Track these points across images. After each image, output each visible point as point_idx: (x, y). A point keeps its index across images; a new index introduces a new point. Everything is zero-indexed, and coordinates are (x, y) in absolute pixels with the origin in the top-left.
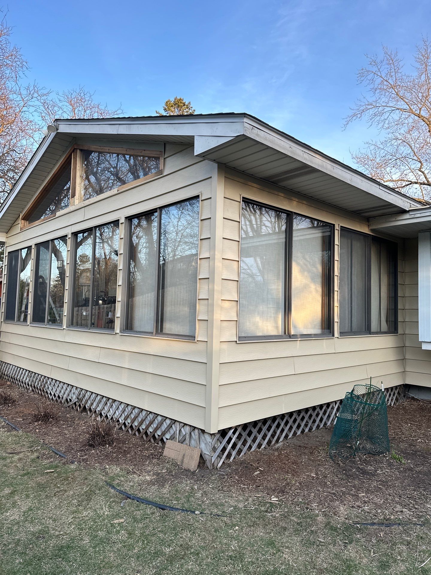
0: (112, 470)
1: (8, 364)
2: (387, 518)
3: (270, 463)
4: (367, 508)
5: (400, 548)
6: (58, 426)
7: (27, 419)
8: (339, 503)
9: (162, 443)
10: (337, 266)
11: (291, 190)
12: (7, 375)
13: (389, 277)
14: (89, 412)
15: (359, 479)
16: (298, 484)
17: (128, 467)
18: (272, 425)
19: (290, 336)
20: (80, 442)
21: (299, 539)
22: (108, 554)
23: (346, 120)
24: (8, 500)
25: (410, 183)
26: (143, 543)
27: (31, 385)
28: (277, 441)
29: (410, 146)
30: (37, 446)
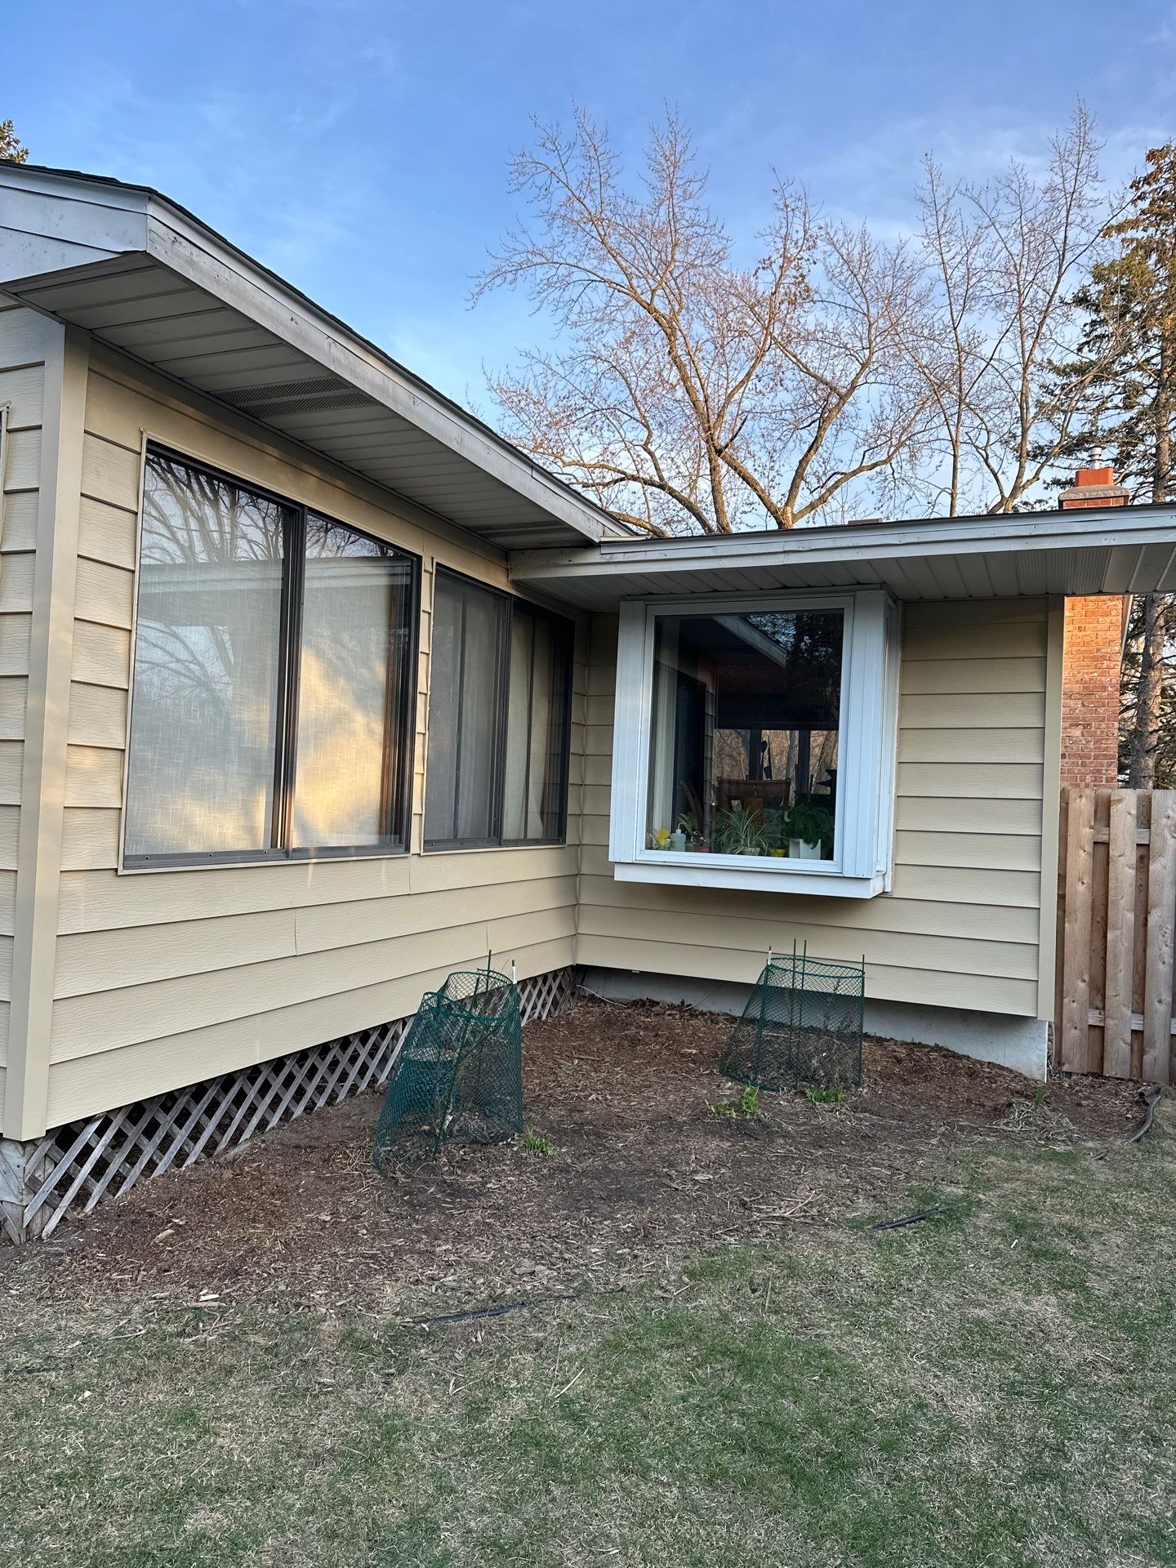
2: (496, 1294)
3: (205, 1202)
4: (451, 1278)
5: (518, 1360)
8: (385, 1278)
10: (425, 670)
11: (301, 441)
13: (551, 703)
15: (442, 1211)
16: (279, 1247)
18: (220, 1099)
19: (287, 853)
21: (267, 1389)
23: (477, 281)
25: (623, 476)
28: (234, 1141)
29: (626, 381)
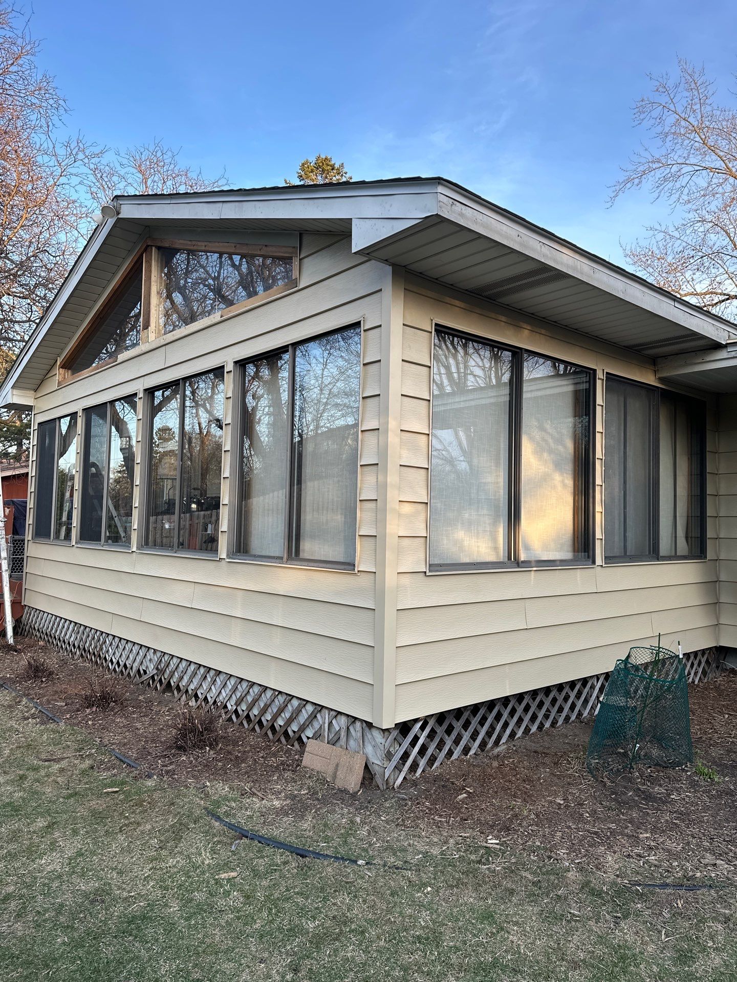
0: (216, 790)
1: (41, 611)
2: (689, 875)
3: (484, 779)
4: (653, 858)
5: (711, 927)
6: (124, 714)
7: (73, 702)
8: (605, 849)
9: (299, 744)
10: (600, 442)
11: (520, 310)
12: (38, 630)
13: (690, 460)
14: (175, 692)
15: (640, 809)
16: (533, 816)
17: (243, 785)
18: (487, 716)
19: (518, 563)
20: (161, 742)
21: (537, 909)
22: (210, 931)
23: (614, 189)
24: (42, 837)
25: (728, 297)
26: (270, 913)
27: (79, 646)
28: (497, 743)
29: (726, 232)
30: (89, 749)
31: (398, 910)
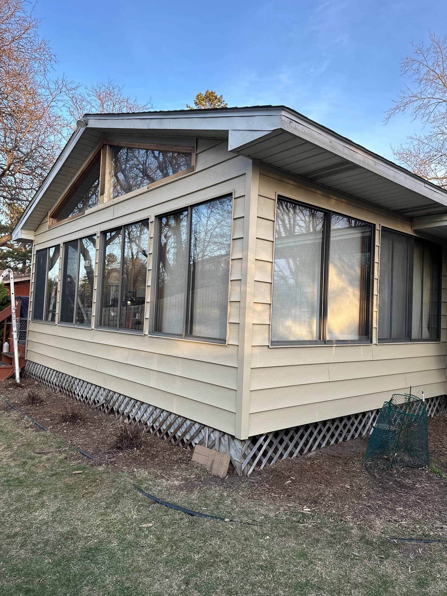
0: (140, 474)
1: (36, 363)
2: (426, 534)
3: (302, 472)
4: (404, 522)
5: (439, 566)
6: (85, 427)
7: (55, 419)
8: (375, 516)
9: (190, 447)
10: (377, 269)
11: (330, 187)
12: (35, 375)
13: (432, 280)
14: (116, 414)
15: (397, 493)
16: (331, 495)
17: (156, 471)
18: (304, 433)
19: (325, 342)
20: (107, 444)
21: (333, 551)
22: (136, 558)
23: (388, 113)
24: (36, 499)
26: (172, 549)
27: (59, 385)
28: (310, 450)
30: (64, 447)
31: (249, 549)
